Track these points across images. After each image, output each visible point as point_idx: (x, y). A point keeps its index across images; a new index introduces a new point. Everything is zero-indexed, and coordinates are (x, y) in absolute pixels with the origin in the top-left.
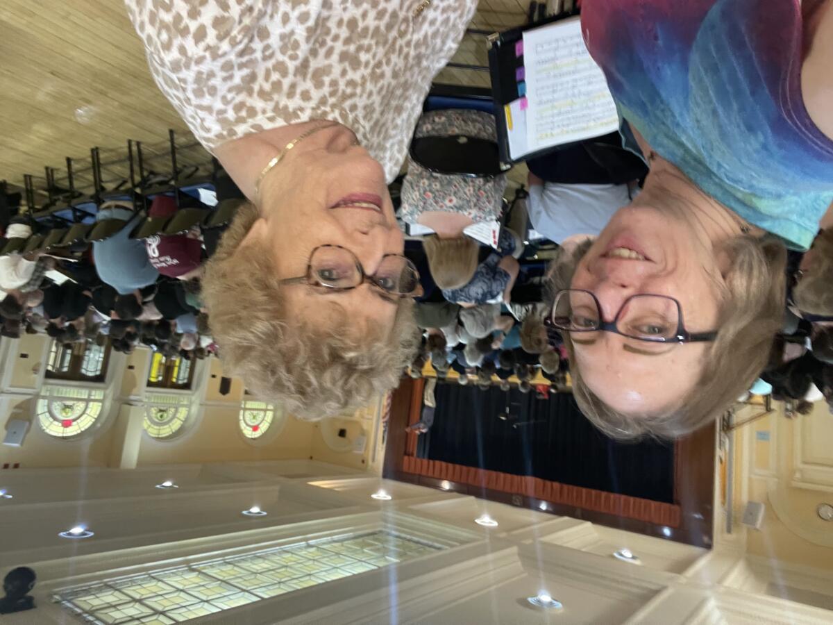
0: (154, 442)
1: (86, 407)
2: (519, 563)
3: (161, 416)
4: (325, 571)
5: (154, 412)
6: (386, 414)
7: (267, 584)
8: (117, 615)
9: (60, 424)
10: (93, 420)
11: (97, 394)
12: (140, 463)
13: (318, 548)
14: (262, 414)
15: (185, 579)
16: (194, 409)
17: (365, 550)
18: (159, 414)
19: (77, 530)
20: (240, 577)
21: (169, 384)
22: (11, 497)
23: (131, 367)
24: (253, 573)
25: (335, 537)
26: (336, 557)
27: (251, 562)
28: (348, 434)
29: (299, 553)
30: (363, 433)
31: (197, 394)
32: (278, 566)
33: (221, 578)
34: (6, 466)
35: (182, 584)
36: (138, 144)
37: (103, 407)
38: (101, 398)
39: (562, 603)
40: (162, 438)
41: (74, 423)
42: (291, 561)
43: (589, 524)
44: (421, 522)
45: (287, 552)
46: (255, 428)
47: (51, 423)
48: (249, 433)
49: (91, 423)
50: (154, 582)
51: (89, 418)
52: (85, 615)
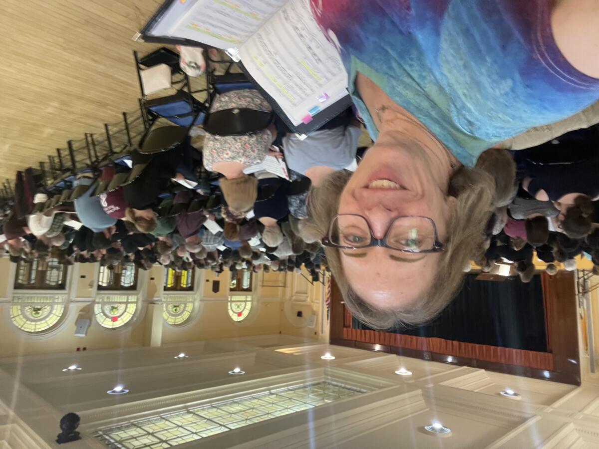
0: (171, 327)
1: (126, 307)
2: (423, 401)
3: (176, 310)
4: (279, 411)
5: (171, 307)
6: (328, 298)
7: (238, 421)
8: (137, 443)
9: (110, 320)
10: (132, 316)
11: (133, 298)
12: (163, 342)
13: (277, 395)
14: (243, 304)
15: (184, 419)
16: (197, 304)
17: (310, 396)
18: (174, 309)
19: (118, 389)
20: (221, 417)
21: (179, 288)
22: (81, 369)
23: (152, 279)
24: (230, 413)
25: (290, 387)
26: (289, 401)
27: (230, 406)
28: (304, 314)
29: (263, 399)
30: (314, 313)
31: (198, 293)
32: (248, 408)
33: (207, 417)
34: (78, 349)
35: (181, 422)
36: (91, 135)
37: (137, 306)
38: (135, 300)
39: (450, 430)
40: (177, 325)
41: (119, 319)
42: (257, 405)
43: (483, 371)
44: (352, 375)
45: (255, 398)
46: (240, 314)
47: (105, 320)
48: (235, 318)
49: (130, 318)
50: (163, 421)
51: (129, 315)
52: (116, 444)
